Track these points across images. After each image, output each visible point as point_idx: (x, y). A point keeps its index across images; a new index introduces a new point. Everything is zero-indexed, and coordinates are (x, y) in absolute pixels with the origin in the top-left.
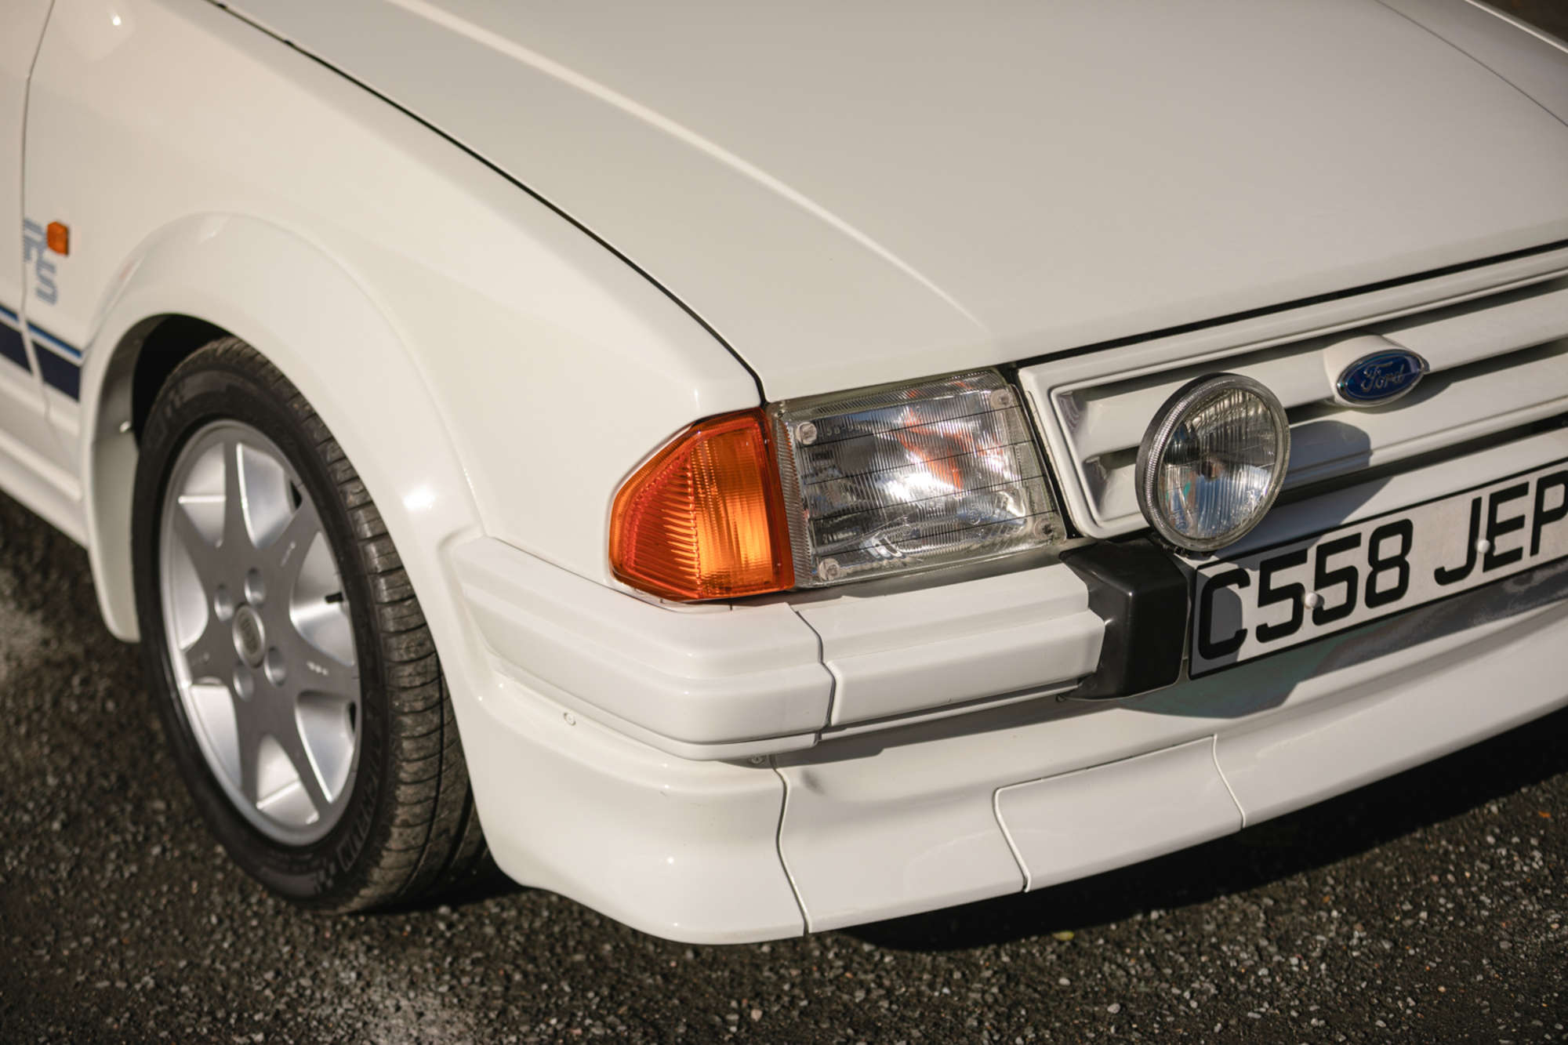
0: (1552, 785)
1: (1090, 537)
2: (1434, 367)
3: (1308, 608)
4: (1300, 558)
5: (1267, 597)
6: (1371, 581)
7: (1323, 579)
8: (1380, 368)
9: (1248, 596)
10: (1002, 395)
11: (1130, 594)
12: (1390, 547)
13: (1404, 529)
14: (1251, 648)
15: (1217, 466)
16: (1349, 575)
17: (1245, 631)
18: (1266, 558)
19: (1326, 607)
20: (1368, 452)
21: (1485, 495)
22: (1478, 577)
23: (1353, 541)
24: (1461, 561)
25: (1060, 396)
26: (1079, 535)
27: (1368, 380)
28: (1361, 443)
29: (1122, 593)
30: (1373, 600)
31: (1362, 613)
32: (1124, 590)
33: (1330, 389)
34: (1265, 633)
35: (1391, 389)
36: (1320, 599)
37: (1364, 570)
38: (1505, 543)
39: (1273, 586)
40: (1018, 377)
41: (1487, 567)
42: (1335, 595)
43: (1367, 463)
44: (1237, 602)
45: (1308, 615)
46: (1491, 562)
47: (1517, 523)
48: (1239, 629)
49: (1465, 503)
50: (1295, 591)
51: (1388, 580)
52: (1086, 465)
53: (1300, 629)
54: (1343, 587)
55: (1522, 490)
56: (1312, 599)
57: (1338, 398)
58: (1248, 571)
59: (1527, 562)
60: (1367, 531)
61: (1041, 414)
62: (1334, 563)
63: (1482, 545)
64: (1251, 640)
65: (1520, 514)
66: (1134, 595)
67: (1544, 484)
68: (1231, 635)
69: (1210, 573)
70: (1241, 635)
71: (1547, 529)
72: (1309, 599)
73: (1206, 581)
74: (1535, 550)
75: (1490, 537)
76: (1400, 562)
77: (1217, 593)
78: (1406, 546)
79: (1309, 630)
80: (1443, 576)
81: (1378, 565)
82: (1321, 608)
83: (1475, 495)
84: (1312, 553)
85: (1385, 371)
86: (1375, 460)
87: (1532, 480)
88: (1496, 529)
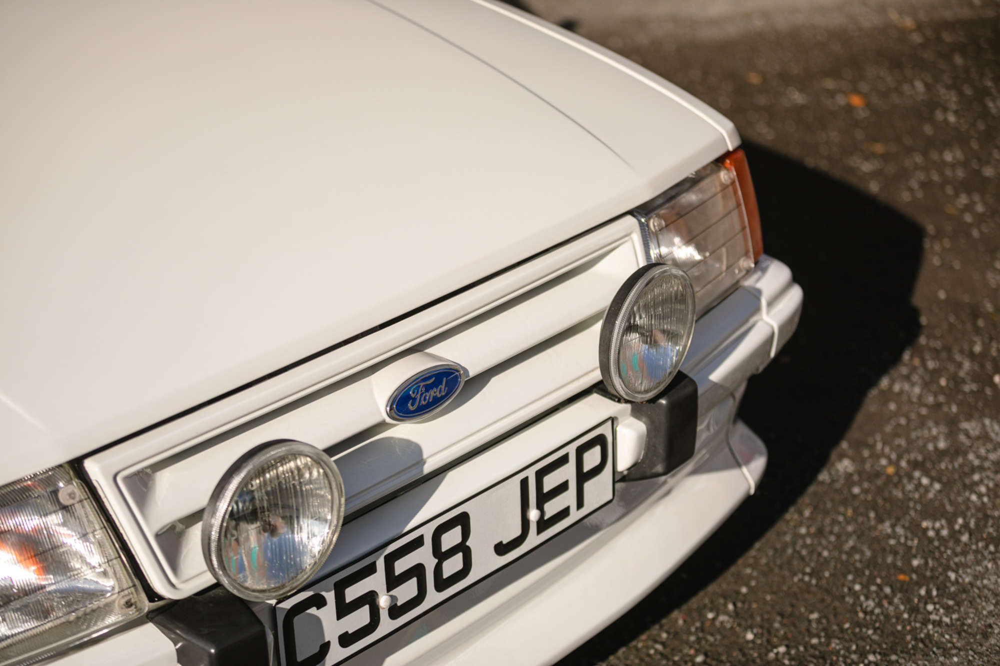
0: (618, 658)
1: (170, 599)
2: (472, 373)
3: (384, 608)
4: (371, 570)
5: (343, 609)
6: (438, 570)
7: (393, 581)
8: (424, 386)
9: (327, 614)
10: (70, 491)
11: (213, 651)
12: (451, 539)
13: (463, 520)
14: (337, 653)
15: (278, 522)
16: (418, 571)
17: (329, 642)
18: (338, 580)
19: (399, 604)
20: (421, 462)
21: (531, 473)
22: (533, 539)
23: (418, 542)
24: (517, 532)
25: (127, 479)
26: (161, 598)
27: (414, 399)
28: (414, 452)
29: (204, 649)
30: (442, 586)
31: (433, 597)
32: (206, 647)
33: (380, 413)
34: (346, 640)
35: (436, 402)
36: (393, 598)
37: (430, 563)
38: (552, 508)
39: (348, 599)
40: (84, 468)
41: (540, 531)
42: (407, 591)
43: (422, 471)
44: (317, 621)
45: (384, 615)
46: (543, 524)
47: (563, 487)
48: (323, 642)
49: (515, 485)
50: (370, 598)
51: (453, 565)
52: (158, 536)
53: (379, 627)
54: (413, 582)
55: (564, 460)
56: (386, 601)
57: (388, 420)
58: (323, 593)
59: (575, 515)
60: (428, 532)
61: (110, 500)
62: (401, 566)
63: (533, 515)
64: (335, 647)
65: (565, 480)
66: (216, 653)
67: (581, 451)
68: (316, 650)
69: (287, 605)
70: (325, 647)
71: (588, 486)
72: (384, 601)
73: (287, 611)
74: (580, 504)
75: (540, 507)
76: (463, 548)
77: (297, 620)
78: (466, 534)
79: (387, 625)
80: (501, 549)
81: (441, 556)
82: (396, 604)
83: (522, 476)
84: (381, 564)
85: (428, 388)
86: (428, 468)
87: (572, 450)
88: (543, 498)
